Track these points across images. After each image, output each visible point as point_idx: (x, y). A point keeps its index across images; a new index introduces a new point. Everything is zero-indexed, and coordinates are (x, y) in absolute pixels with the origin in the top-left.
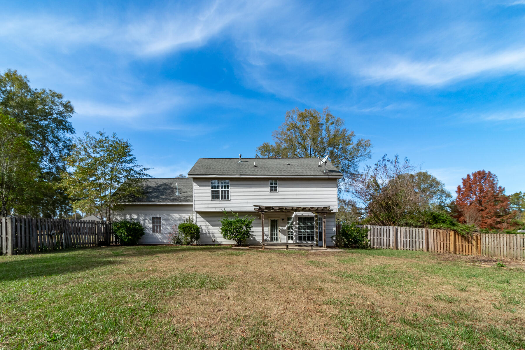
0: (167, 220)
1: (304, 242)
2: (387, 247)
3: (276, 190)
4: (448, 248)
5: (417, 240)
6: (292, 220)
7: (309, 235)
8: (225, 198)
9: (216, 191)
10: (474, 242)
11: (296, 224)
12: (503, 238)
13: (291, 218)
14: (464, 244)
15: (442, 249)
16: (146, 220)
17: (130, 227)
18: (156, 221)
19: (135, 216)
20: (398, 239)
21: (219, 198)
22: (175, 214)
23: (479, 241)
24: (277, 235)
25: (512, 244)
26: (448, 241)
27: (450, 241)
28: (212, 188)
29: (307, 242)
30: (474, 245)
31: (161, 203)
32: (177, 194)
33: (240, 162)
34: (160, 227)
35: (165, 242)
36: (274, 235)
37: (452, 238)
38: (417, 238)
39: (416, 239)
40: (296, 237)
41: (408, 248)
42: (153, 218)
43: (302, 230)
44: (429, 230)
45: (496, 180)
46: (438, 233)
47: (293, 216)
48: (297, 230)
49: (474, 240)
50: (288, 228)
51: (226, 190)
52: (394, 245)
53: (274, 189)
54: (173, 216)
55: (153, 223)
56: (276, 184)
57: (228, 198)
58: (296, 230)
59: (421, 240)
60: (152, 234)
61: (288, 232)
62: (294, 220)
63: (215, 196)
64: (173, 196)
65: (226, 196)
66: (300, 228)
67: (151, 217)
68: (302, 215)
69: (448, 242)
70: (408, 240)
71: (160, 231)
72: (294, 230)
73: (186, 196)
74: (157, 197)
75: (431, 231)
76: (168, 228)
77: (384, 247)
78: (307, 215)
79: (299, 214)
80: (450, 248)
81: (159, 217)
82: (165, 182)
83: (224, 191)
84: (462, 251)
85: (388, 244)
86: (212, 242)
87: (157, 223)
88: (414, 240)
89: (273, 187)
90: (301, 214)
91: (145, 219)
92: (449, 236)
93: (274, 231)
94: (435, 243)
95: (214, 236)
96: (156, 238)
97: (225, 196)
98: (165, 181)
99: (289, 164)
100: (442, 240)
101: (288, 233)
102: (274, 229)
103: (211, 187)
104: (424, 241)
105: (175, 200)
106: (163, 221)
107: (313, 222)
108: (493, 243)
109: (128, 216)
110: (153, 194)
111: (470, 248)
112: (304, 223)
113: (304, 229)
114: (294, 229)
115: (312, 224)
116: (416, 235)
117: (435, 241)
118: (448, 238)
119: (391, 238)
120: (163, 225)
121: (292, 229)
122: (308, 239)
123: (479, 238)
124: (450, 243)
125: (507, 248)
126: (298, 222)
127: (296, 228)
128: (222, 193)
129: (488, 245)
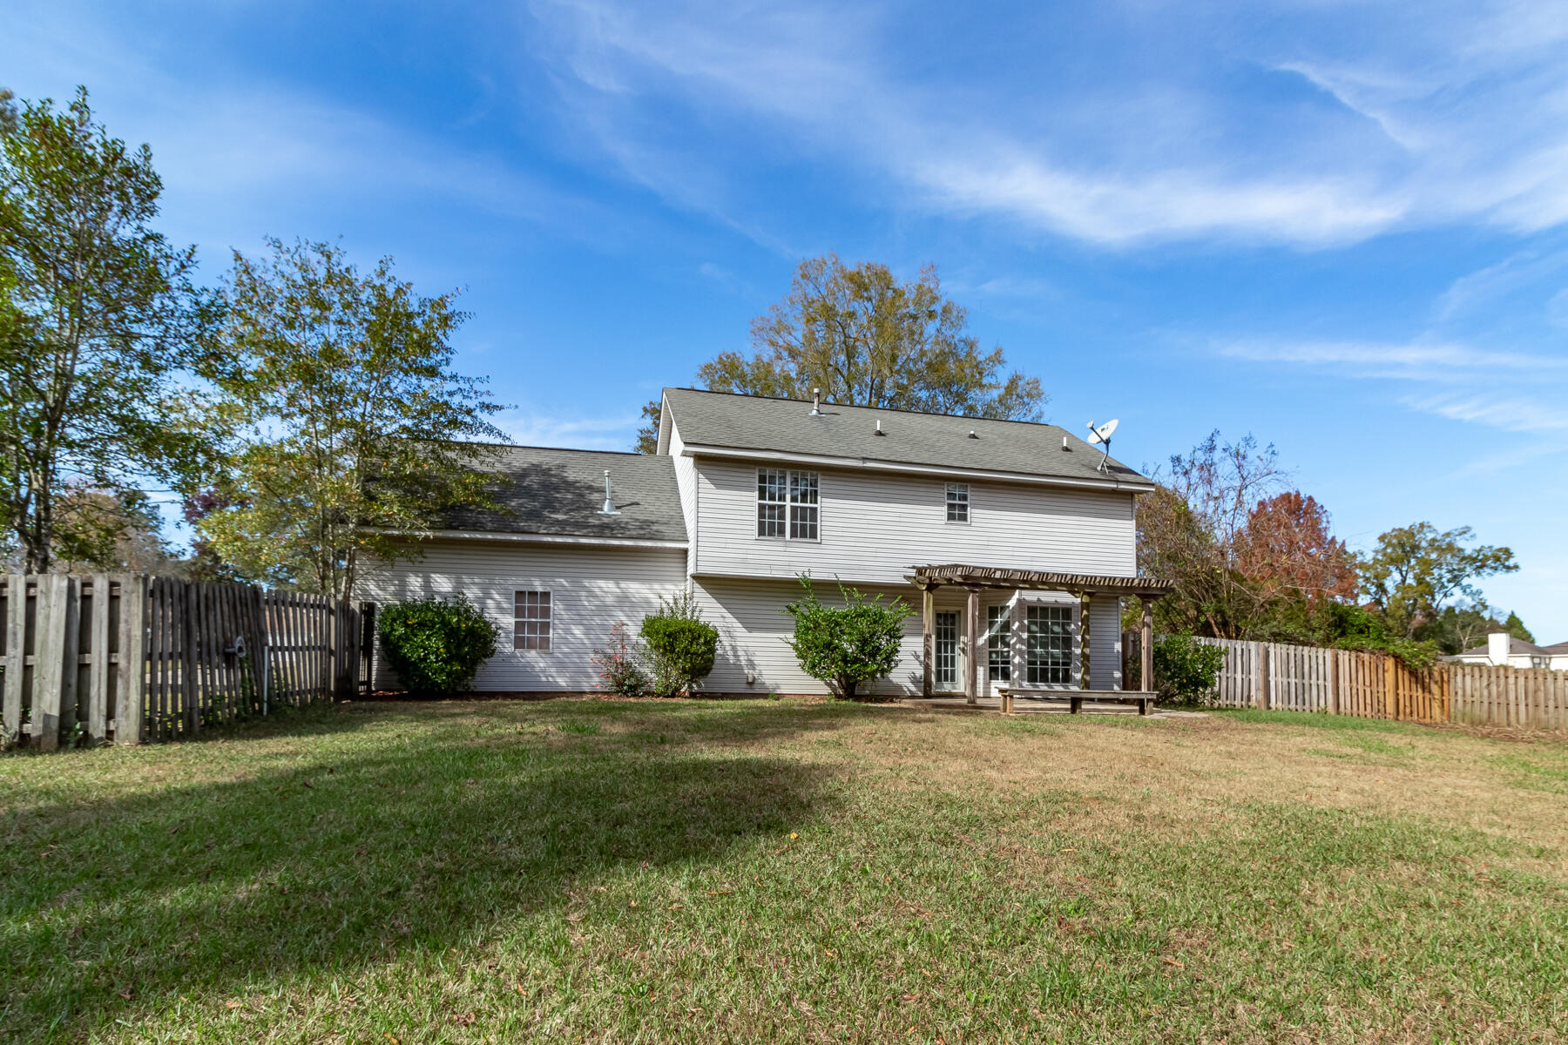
0: (571, 603)
1: (1043, 687)
2: (1244, 703)
3: (963, 518)
4: (1381, 707)
5: (1312, 682)
6: (1006, 614)
7: (1058, 664)
8: (804, 535)
9: (772, 508)
10: (1435, 689)
11: (1021, 628)
12: (1516, 678)
13: (1003, 608)
14: (1415, 695)
15: (1369, 708)
16: (489, 601)
17: (459, 628)
18: (531, 605)
19: (443, 584)
20: (1271, 679)
21: (782, 532)
22: (602, 583)
23: (1445, 686)
24: (953, 665)
25: (1541, 695)
26: (1381, 684)
27: (1384, 687)
28: (762, 497)
29: (1050, 687)
30: (1437, 697)
31: (559, 540)
32: (606, 508)
33: (814, 412)
34: (545, 627)
35: (564, 684)
36: (946, 665)
37: (1390, 677)
38: (1314, 676)
39: (1310, 678)
40: (1021, 671)
41: (1293, 705)
42: (520, 594)
43: (1038, 650)
44: (1341, 652)
45: (1325, 519)
46: (1360, 663)
47: (1012, 603)
48: (1024, 648)
49: (1436, 682)
50: (992, 642)
51: (808, 505)
52: (1261, 695)
53: (957, 513)
54: (596, 590)
55: (519, 612)
56: (965, 498)
57: (814, 536)
58: (1020, 650)
59: (1321, 682)
60: (513, 656)
61: (991, 653)
62: (1017, 614)
63: (769, 526)
64: (593, 515)
65: (806, 529)
66: (1032, 641)
67: (514, 589)
68: (1039, 600)
69: (1381, 689)
70: (1293, 681)
71: (544, 644)
72: (1014, 649)
73: (642, 517)
74: (534, 515)
75: (1344, 656)
76: (576, 632)
77: (1236, 703)
78: (1053, 600)
79: (1031, 596)
80: (1385, 706)
81: (540, 589)
82: (535, 462)
83: (801, 508)
84: (1411, 713)
85: (1245, 694)
86: (745, 686)
87: (532, 613)
88: (1306, 681)
89: (954, 505)
90: (1035, 599)
91: (488, 596)
92: (1384, 671)
93: (946, 651)
94: (1354, 691)
95: (752, 665)
96: (527, 670)
97: (803, 527)
98: (535, 459)
99: (973, 436)
100: (1368, 683)
101: (990, 657)
102: (946, 644)
103: (756, 494)
104: (1330, 685)
105: (606, 529)
106: (556, 606)
107: (1069, 624)
108: (1485, 693)
109: (415, 583)
110: (513, 504)
111: (1427, 703)
112: (1044, 628)
113: (1044, 645)
114: (1015, 644)
115: (1065, 631)
116: (1310, 667)
117: (1354, 684)
118: (1380, 676)
119: (1253, 677)
120: (556, 622)
121: (1007, 645)
122: (1055, 679)
123: (1446, 678)
124: (1386, 690)
125: (1527, 705)
126: (1026, 622)
127: (1020, 640)
128: (794, 517)
129: (1472, 696)
